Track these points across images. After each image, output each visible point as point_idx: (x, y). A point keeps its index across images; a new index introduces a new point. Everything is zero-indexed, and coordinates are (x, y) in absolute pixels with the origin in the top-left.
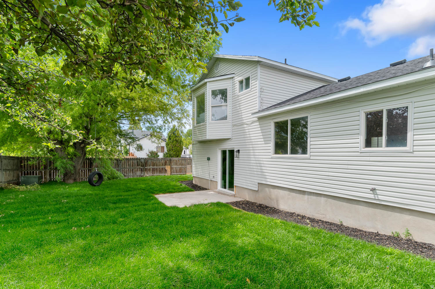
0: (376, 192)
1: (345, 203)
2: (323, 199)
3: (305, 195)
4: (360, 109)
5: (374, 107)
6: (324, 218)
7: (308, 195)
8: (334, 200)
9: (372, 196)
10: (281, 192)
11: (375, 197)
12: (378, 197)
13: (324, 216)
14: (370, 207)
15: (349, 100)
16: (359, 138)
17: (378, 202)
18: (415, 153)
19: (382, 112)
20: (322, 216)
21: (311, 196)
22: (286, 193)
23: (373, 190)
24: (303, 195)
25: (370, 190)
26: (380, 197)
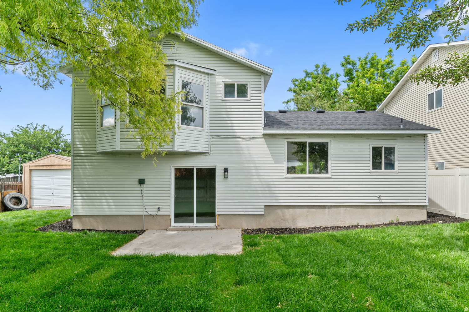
0: (380, 198)
1: (360, 209)
2: (342, 209)
3: (326, 209)
4: (370, 143)
5: (377, 144)
6: (344, 224)
7: (329, 208)
8: (352, 208)
9: (378, 201)
10: (298, 210)
11: (380, 201)
12: (382, 201)
13: (344, 222)
14: (376, 208)
15: (362, 136)
16: (369, 163)
17: (381, 204)
18: (399, 173)
19: (381, 147)
20: (342, 223)
21: (332, 209)
22: (305, 210)
23: (379, 197)
24: (324, 209)
25: (377, 197)
26: (383, 201)
